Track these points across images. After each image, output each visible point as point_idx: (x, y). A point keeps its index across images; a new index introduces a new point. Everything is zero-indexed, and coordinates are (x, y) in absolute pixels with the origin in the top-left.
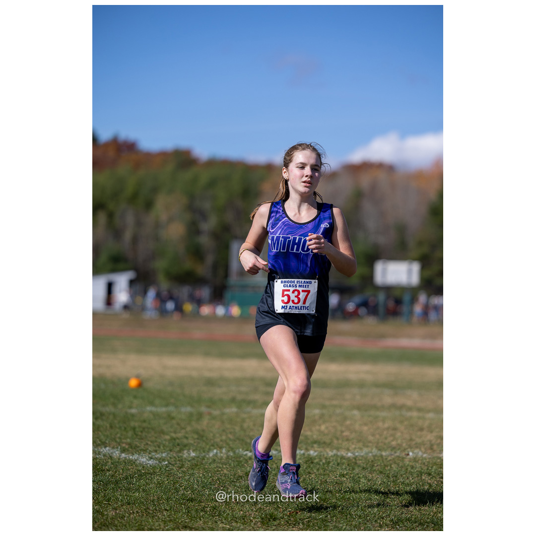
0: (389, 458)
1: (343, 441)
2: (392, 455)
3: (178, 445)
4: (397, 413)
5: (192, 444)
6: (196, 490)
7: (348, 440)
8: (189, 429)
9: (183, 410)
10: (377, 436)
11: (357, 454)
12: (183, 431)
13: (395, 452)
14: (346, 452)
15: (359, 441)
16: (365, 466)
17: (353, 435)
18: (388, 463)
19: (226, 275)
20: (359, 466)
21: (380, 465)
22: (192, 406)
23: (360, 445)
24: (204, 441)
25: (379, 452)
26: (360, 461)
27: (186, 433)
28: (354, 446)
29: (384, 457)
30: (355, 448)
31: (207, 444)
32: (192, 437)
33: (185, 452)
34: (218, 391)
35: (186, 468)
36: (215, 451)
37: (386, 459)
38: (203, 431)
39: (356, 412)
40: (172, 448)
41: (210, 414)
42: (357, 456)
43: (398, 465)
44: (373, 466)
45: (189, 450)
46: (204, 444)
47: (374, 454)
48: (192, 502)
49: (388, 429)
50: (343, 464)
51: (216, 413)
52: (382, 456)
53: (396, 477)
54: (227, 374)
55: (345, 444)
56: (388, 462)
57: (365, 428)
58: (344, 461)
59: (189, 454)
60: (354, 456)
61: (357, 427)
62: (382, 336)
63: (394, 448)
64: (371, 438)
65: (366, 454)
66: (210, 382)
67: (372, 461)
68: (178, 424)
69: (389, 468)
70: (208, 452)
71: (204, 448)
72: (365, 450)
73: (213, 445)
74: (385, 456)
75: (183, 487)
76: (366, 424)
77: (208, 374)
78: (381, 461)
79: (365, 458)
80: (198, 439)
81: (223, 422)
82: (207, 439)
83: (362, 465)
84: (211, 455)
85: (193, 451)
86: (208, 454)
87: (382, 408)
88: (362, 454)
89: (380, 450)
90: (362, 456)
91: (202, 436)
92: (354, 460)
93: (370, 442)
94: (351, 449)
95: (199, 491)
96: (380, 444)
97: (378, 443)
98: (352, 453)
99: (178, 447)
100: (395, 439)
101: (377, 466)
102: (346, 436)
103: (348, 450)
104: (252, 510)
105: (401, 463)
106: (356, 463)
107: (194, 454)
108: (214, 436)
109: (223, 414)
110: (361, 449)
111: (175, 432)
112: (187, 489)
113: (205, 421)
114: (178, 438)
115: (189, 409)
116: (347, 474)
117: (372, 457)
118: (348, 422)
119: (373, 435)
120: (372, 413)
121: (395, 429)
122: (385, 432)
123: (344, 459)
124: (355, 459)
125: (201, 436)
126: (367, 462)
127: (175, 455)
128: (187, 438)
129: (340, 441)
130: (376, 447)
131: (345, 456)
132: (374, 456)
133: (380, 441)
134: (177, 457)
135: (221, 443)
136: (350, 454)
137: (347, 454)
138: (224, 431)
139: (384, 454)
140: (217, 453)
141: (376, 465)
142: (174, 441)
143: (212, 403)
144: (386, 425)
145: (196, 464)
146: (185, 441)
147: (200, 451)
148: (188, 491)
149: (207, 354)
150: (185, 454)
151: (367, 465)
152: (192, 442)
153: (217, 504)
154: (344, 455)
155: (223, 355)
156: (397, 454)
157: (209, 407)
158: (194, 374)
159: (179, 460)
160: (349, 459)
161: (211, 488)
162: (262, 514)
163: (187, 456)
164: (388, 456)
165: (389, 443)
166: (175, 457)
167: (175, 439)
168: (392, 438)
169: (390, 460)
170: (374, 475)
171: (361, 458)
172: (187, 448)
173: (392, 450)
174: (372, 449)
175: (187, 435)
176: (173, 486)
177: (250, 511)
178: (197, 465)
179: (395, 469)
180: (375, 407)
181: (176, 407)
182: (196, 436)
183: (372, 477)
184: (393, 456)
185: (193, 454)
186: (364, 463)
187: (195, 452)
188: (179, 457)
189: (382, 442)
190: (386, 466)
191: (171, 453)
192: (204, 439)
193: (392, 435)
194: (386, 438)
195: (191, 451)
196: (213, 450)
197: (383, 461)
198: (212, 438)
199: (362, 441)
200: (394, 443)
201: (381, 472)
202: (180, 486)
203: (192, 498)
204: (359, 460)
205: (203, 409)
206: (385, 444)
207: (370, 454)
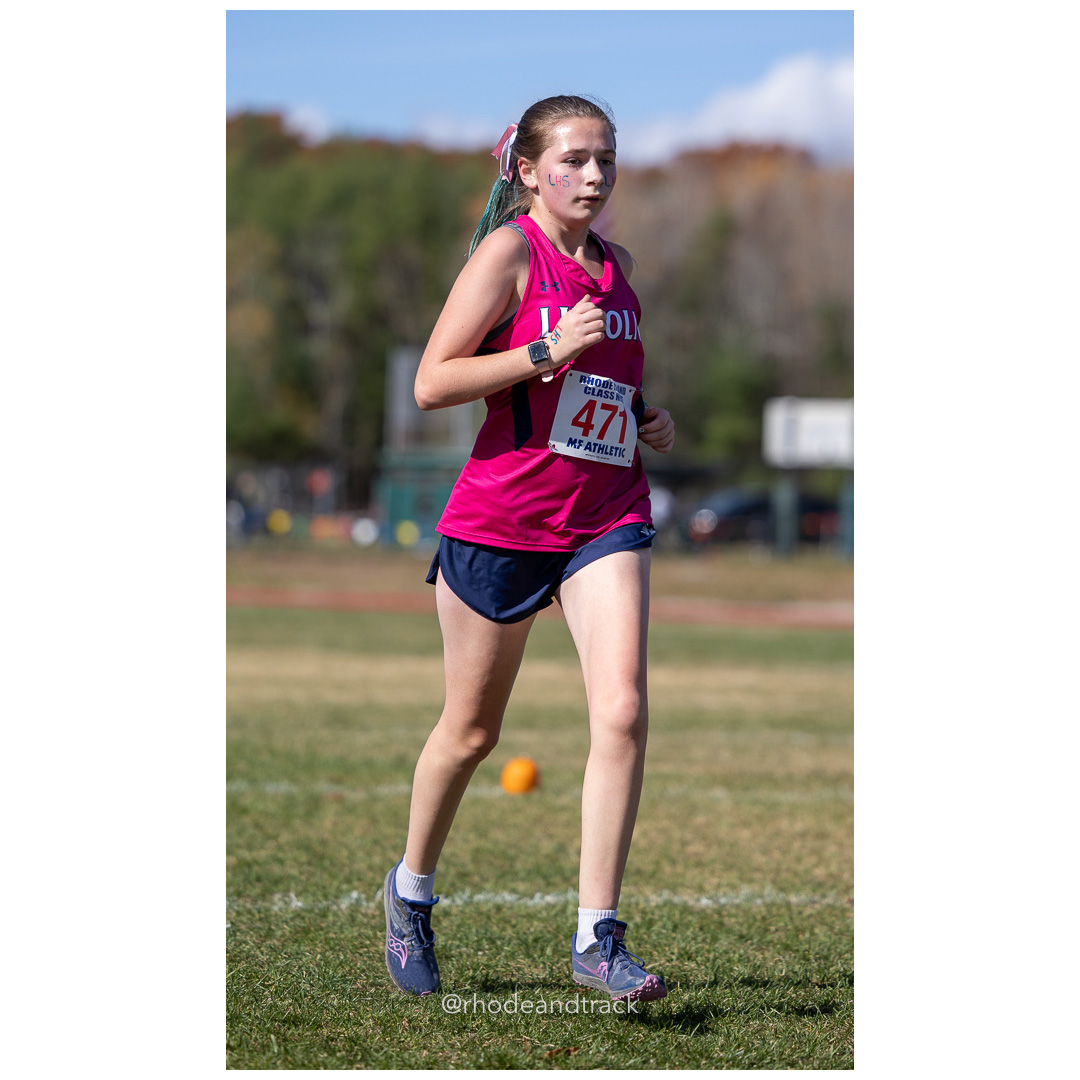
0: (808, 911)
1: (686, 866)
2: (814, 902)
3: (259, 879)
4: (828, 794)
5: (294, 878)
6: (306, 996)
7: (699, 864)
8: (285, 837)
9: (270, 788)
10: (777, 855)
11: (723, 901)
12: (271, 844)
13: (824, 896)
14: (696, 896)
15: (729, 867)
16: (745, 932)
17: (713, 853)
18: (805, 924)
19: (380, 440)
20: (729, 931)
21: (785, 929)
22: (293, 780)
23: (732, 877)
24: (324, 869)
25: (782, 895)
26: (733, 920)
27: (280, 848)
28: (715, 881)
29: (795, 909)
30: (719, 886)
31: (333, 877)
32: (295, 859)
33: (277, 897)
34: (360, 742)
35: (278, 940)
36: (355, 895)
37: (800, 913)
38: (323, 842)
39: (719, 793)
40: (241, 889)
41: (339, 799)
42: (723, 906)
43: (831, 928)
44: (766, 930)
45: (286, 892)
46: (326, 876)
47: (768, 900)
48: (296, 1026)
49: (803, 835)
50: (688, 926)
51: (356, 796)
52: (788, 905)
53: (826, 958)
54: (383, 697)
55: (693, 875)
56: (803, 920)
57: (745, 834)
58: (690, 918)
59: (286, 903)
60: (715, 906)
61: (723, 831)
62: (787, 596)
63: (820, 885)
64: (759, 859)
65: (749, 899)
66: (340, 718)
67: (764, 919)
68: (257, 826)
69: (807, 935)
70: (337, 897)
71: (324, 888)
72: (746, 890)
73: (348, 881)
74: (798, 906)
75: (273, 989)
76: (746, 824)
77: (333, 697)
78: (787, 919)
79: (744, 911)
80: (309, 863)
81: (374, 821)
82: (333, 864)
83: (737, 927)
84: (344, 904)
85: (297, 896)
86: (335, 903)
87: (790, 781)
88: (737, 901)
89: (782, 890)
90: (738, 907)
91: (322, 858)
92: (716, 917)
93: (758, 869)
94: (707, 887)
95: (313, 997)
96: (784, 875)
97: (778, 871)
98: (711, 898)
99: (257, 884)
100: (822, 861)
101: (777, 930)
102: (696, 854)
103: (701, 889)
104: (453, 1046)
105: (838, 923)
106: (721, 924)
107: (300, 904)
108: (352, 855)
109: (374, 799)
110: (733, 887)
111: (250, 847)
112: (282, 992)
113: (328, 819)
114: (256, 862)
115: (284, 787)
116: (697, 952)
117: (763, 909)
118: (700, 819)
119: (765, 852)
120: (765, 794)
121: (822, 836)
122: (797, 845)
123: (692, 913)
124: (719, 913)
125: (317, 855)
126: (751, 921)
127: (249, 906)
128: (281, 862)
129: (680, 869)
130: (774, 882)
131: (693, 907)
132: (769, 906)
133: (784, 867)
134: (255, 912)
135: (370, 875)
136: (705, 902)
137: (698, 900)
138: (376, 842)
139: (793, 899)
140: (358, 901)
141: (773, 928)
142: (246, 870)
143: (344, 771)
144: (799, 826)
145: (305, 929)
146: (276, 870)
147: (314, 895)
148: (285, 998)
149: (331, 645)
150: (277, 904)
151: (750, 927)
152: (294, 872)
153: (361, 1032)
154: (691, 902)
155: (373, 647)
156: (829, 900)
157: (337, 781)
158: (299, 696)
159: (261, 919)
160: (702, 914)
161: (345, 990)
162: (479, 1056)
163: (280, 910)
164: (805, 906)
165: (807, 871)
166: (249, 912)
167: (249, 865)
168: (813, 860)
169: (810, 916)
170: (767, 955)
171: (733, 911)
172: (281, 887)
173: (814, 891)
174: (763, 887)
175: (281, 855)
176: (247, 986)
177: (447, 1050)
178: (306, 931)
179: (822, 938)
180: (769, 780)
181: (253, 781)
182: (304, 858)
183: (764, 959)
184: (817, 906)
185: (297, 904)
186: (741, 925)
187: (302, 898)
188: (259, 912)
189: (788, 870)
190: (799, 930)
191: (241, 902)
192: (326, 863)
193: (814, 852)
194: (799, 860)
195: (292, 895)
196: (349, 891)
197: (791, 919)
198: (346, 861)
199: (737, 865)
200: (820, 872)
201: (787, 948)
202: (263, 985)
203: (296, 1016)
204: (730, 916)
205: (323, 787)
206: (796, 874)
207: (759, 901)
